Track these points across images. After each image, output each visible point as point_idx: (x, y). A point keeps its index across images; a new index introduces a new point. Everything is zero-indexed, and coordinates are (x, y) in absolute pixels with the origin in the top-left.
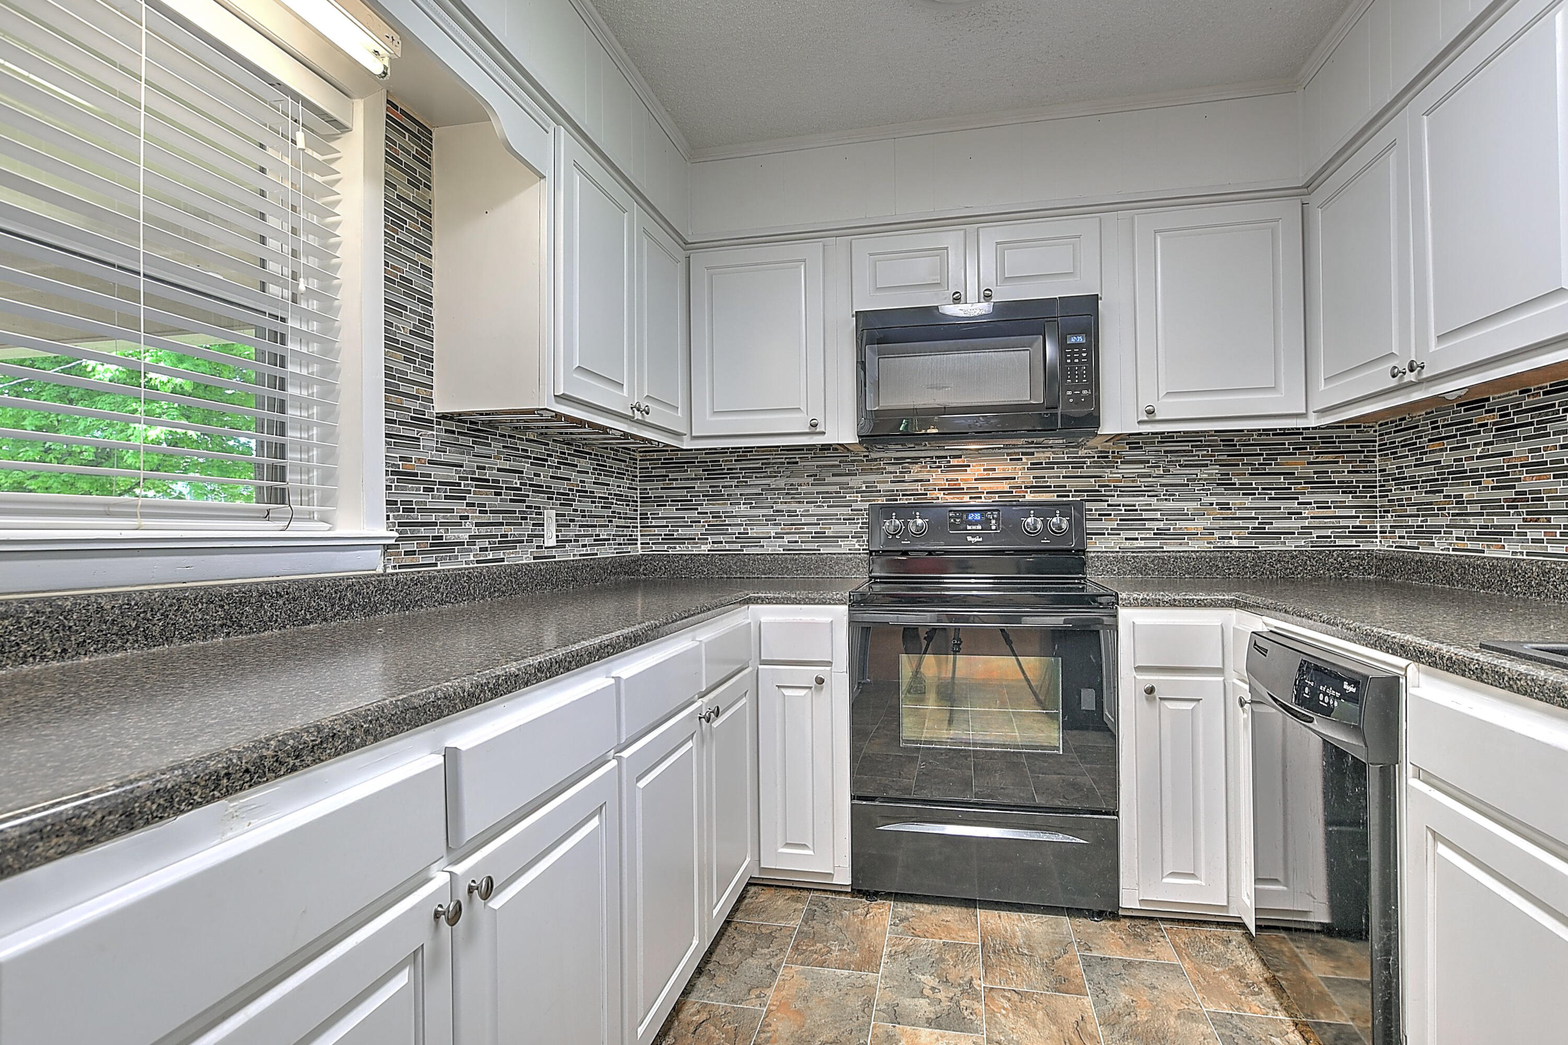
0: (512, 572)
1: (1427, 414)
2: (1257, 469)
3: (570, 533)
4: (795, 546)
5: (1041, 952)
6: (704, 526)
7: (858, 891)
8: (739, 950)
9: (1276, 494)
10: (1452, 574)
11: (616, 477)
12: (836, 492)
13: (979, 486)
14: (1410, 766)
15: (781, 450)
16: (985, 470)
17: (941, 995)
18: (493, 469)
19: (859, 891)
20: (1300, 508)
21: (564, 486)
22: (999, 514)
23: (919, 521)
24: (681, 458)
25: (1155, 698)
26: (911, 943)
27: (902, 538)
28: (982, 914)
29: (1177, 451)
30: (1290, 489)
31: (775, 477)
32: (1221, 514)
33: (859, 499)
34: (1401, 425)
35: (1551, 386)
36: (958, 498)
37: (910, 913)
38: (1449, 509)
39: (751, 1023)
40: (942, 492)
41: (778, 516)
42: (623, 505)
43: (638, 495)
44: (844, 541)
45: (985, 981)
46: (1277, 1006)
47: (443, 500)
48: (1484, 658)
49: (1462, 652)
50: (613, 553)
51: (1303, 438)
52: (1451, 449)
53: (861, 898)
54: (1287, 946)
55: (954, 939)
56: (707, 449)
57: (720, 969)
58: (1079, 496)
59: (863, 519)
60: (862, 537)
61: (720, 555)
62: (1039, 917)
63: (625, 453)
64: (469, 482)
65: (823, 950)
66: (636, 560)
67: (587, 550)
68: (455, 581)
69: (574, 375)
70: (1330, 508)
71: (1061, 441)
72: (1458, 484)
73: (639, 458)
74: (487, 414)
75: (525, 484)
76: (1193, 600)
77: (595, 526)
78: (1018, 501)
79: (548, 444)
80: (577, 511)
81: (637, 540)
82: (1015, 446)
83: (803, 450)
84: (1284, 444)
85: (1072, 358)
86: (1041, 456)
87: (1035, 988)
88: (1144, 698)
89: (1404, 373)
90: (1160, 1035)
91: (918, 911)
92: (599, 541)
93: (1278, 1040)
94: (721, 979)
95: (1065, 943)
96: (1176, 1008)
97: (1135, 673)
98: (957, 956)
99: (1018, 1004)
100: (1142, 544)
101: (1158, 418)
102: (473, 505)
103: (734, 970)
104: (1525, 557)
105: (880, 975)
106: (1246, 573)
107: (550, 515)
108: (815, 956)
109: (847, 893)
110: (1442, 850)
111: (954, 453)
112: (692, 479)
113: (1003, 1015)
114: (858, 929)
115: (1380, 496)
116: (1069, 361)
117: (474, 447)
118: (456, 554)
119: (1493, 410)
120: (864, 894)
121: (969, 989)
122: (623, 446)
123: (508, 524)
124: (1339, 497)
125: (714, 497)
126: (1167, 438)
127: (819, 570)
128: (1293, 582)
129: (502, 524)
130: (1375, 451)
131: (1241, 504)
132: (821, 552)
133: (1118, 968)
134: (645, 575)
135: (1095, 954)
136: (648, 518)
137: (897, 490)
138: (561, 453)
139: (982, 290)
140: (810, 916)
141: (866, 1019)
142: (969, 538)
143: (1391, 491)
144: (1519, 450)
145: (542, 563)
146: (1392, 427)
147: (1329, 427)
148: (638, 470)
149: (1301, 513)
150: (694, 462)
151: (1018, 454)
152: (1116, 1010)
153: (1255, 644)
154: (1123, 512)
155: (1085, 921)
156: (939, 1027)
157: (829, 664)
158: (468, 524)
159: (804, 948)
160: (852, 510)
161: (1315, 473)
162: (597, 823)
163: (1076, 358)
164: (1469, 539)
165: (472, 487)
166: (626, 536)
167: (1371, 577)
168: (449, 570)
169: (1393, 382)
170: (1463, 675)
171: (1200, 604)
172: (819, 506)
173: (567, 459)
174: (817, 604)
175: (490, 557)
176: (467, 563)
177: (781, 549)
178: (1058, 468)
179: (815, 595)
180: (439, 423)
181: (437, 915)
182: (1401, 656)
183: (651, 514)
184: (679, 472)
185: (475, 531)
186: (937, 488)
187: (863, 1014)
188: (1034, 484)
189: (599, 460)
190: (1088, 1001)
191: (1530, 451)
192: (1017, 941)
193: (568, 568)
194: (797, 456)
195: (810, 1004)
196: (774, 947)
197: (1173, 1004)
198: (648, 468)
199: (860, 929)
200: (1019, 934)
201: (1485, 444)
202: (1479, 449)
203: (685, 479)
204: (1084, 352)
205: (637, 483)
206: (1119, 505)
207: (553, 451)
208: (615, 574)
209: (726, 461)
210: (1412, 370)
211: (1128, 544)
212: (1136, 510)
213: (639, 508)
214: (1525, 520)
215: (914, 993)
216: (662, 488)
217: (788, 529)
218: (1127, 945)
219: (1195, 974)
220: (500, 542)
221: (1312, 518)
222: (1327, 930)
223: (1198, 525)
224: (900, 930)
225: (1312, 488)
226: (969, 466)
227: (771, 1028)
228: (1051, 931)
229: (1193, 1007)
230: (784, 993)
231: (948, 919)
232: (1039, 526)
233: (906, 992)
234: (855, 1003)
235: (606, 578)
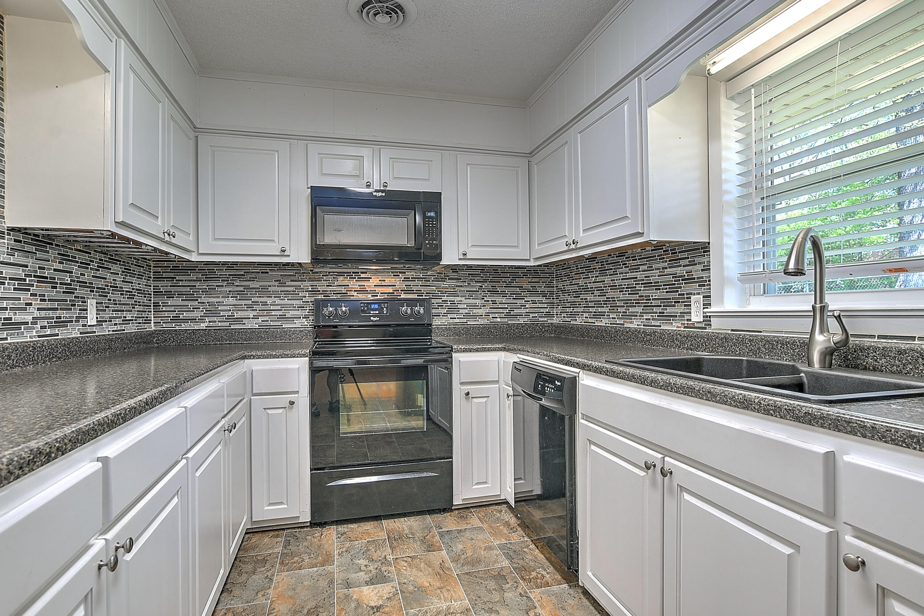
0: (66, 343)
1: (574, 262)
2: (508, 284)
3: (106, 315)
4: (266, 323)
5: (418, 535)
6: (203, 311)
7: (313, 524)
8: (245, 573)
9: (515, 296)
10: (584, 333)
11: (137, 278)
12: (293, 291)
13: (377, 289)
14: (580, 414)
15: (257, 265)
16: (380, 281)
17: (371, 568)
18: (50, 269)
19: (315, 524)
20: (525, 304)
21: (101, 283)
22: (388, 305)
23: (344, 309)
24: (186, 267)
25: (469, 397)
26: (350, 545)
27: (334, 319)
28: (385, 522)
29: (474, 274)
30: (521, 294)
31: (253, 281)
32: (493, 306)
33: (307, 296)
34: (564, 266)
35: (618, 254)
36: (365, 296)
37: (346, 530)
38: (583, 304)
39: (262, 611)
40: (356, 292)
41: (255, 305)
42: (141, 297)
43: (152, 290)
44: (298, 320)
45: (392, 556)
46: (524, 535)
47: (12, 291)
48: (608, 366)
49: (600, 364)
50: (135, 329)
51: (527, 271)
52: (583, 278)
53: (317, 527)
54: (526, 508)
55: (372, 538)
56: (205, 262)
57: (234, 586)
58: (428, 296)
59: (309, 307)
60: (309, 318)
61: (215, 330)
62: (414, 518)
63: (144, 262)
64: (33, 278)
65: (299, 561)
66: (152, 334)
67: (117, 328)
68: (23, 351)
69: (129, 209)
70: (537, 303)
71: (419, 267)
72: (586, 294)
73: (152, 265)
74: (46, 230)
75: (74, 281)
76: (486, 348)
77: (123, 311)
78: (397, 298)
79: (90, 253)
80: (110, 300)
81: (151, 320)
82: (395, 268)
83: (272, 265)
84: (519, 273)
85: (429, 224)
86: (409, 274)
87: (418, 552)
88: (464, 398)
89: (570, 244)
90: (478, 560)
91: (351, 528)
92: (126, 321)
93: (526, 549)
94: (237, 591)
95: (429, 528)
96: (483, 546)
97: (460, 386)
98: (376, 546)
99: (411, 562)
100: (458, 321)
101: (468, 257)
102: (36, 295)
103: (244, 585)
104: (609, 325)
105: (335, 566)
106: (503, 335)
107: (92, 304)
108: (295, 565)
109: (307, 527)
110: (593, 447)
111: (362, 271)
112: (194, 281)
113: (405, 570)
114: (318, 545)
115: (556, 298)
116: (427, 225)
117: (36, 253)
118: (22, 330)
119: (598, 262)
120: (318, 525)
121: (385, 561)
122: (142, 257)
123: (61, 309)
124: (540, 298)
125: (208, 292)
126: (470, 267)
127: (282, 338)
128: (523, 338)
129: (57, 309)
130: (554, 278)
131: (501, 301)
132: (283, 327)
133: (456, 534)
134: (158, 343)
135: (444, 530)
136: (160, 306)
137: (330, 291)
138: (100, 260)
139: (382, 182)
140: (287, 544)
141: (332, 590)
142: (372, 318)
143: (560, 296)
144: (607, 280)
145: (87, 337)
146: (560, 267)
147: (538, 266)
148: (152, 273)
149: (525, 306)
150: (196, 270)
151: (397, 272)
152: (457, 554)
153: (515, 367)
154: (449, 304)
155: (437, 515)
156: (373, 584)
157: (297, 392)
158: (31, 309)
159: (287, 562)
160: (303, 302)
161: (531, 287)
162: (177, 500)
163: (431, 224)
164: (590, 318)
165: (35, 282)
166: (144, 317)
167: (553, 335)
168: (18, 343)
169: (566, 248)
170: (601, 374)
171: (489, 350)
172: (282, 299)
173: (104, 264)
174: (290, 357)
175: (48, 333)
176: (31, 337)
177: (257, 325)
178: (418, 281)
179: (288, 352)
180: (9, 234)
181: (100, 567)
182: (577, 368)
183: (161, 303)
184: (184, 275)
185: (37, 314)
186: (353, 290)
187: (329, 588)
188: (406, 289)
189: (126, 266)
190: (444, 552)
191: (612, 280)
192: (405, 532)
193: (106, 340)
194: (268, 269)
195: (297, 591)
196: (268, 566)
197: (482, 544)
198: (160, 272)
199: (319, 544)
200: (405, 528)
201: (596, 277)
202: (593, 279)
203: (189, 281)
204: (435, 221)
205: (151, 282)
206: (447, 301)
207: (94, 258)
208: (137, 343)
209: (219, 270)
210: (574, 244)
211: (451, 321)
212: (455, 304)
213: (152, 299)
214: (609, 309)
215: (356, 571)
216: (170, 286)
217: (261, 313)
218: (458, 522)
219: (489, 529)
220: (55, 322)
221: (530, 308)
222: (539, 497)
223: (482, 311)
224: (342, 539)
225: (530, 294)
226: (371, 278)
227: (275, 611)
228: (421, 523)
229: (490, 544)
230: (279, 589)
231: (368, 528)
232: (409, 311)
233: (351, 571)
234: (323, 584)
235: (131, 346)
